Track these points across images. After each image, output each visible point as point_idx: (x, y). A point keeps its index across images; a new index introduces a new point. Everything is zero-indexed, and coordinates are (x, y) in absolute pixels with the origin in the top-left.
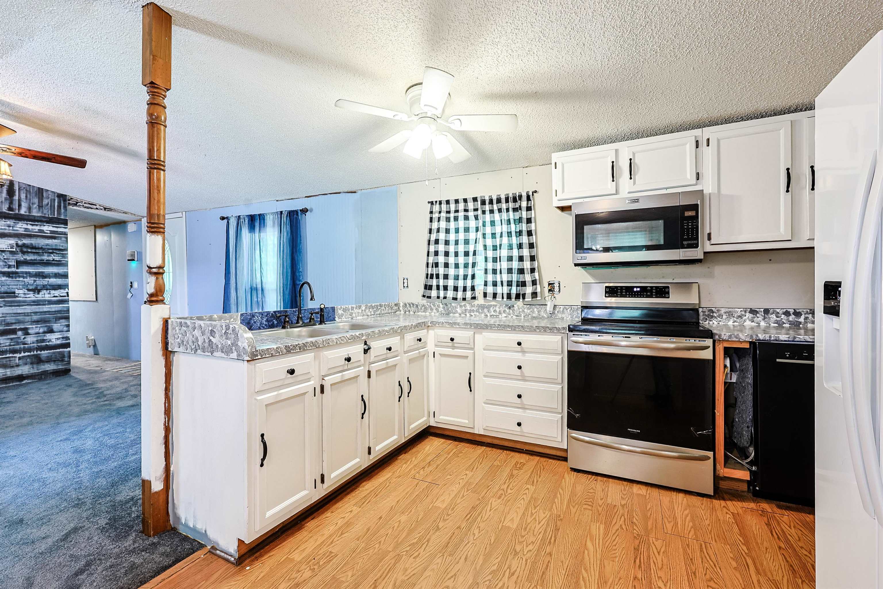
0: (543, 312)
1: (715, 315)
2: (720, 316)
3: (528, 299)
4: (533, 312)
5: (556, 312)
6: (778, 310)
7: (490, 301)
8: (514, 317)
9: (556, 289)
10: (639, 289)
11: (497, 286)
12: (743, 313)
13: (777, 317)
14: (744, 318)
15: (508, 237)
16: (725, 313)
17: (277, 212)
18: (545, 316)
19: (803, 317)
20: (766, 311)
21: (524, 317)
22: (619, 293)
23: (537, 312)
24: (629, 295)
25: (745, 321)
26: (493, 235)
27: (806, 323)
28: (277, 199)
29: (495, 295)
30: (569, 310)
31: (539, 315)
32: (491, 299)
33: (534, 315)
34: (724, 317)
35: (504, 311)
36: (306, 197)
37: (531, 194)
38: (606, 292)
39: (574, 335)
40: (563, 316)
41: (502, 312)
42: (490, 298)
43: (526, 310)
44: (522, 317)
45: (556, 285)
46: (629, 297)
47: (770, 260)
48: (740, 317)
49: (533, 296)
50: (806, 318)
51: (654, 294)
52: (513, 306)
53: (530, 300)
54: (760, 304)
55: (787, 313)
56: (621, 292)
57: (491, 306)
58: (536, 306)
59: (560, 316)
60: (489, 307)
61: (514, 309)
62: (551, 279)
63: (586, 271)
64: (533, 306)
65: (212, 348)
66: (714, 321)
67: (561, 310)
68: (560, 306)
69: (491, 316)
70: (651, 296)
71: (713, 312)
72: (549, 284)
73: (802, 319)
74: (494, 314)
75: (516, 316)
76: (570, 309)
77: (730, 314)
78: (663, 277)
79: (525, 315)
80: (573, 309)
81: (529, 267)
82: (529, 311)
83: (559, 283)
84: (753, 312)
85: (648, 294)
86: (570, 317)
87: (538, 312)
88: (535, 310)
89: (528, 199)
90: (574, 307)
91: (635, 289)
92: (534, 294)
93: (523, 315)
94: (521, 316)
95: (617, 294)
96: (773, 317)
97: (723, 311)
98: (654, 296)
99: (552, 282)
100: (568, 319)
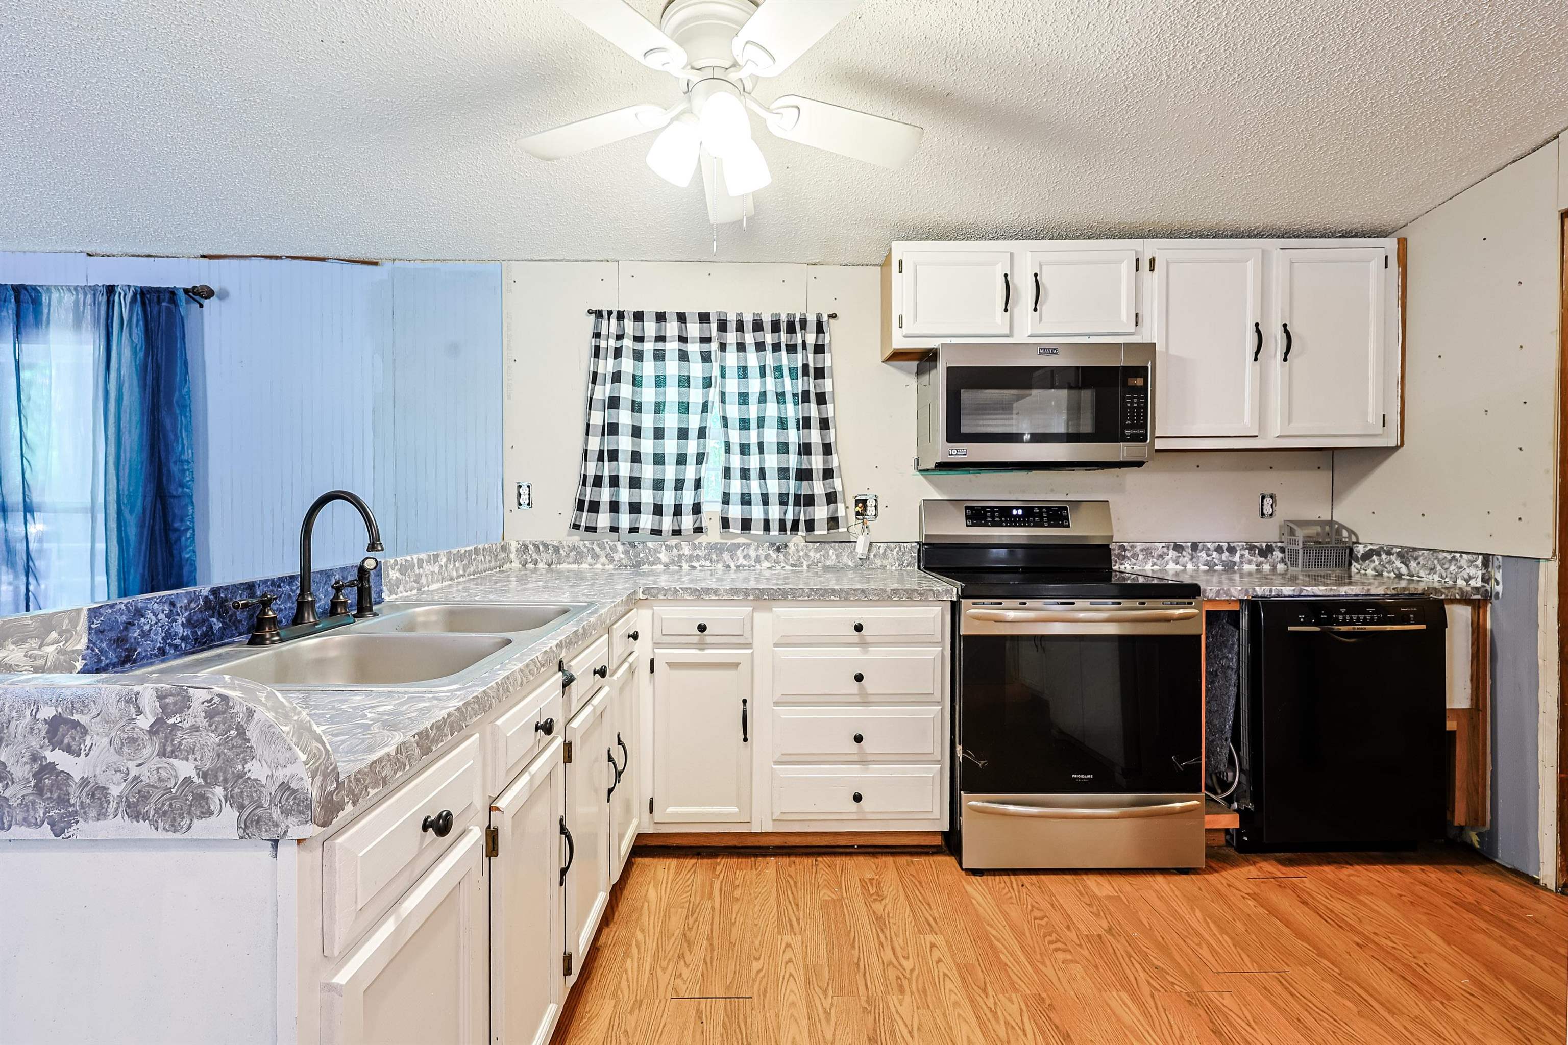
0: (845, 557)
1: (1128, 554)
2: (1135, 556)
3: (821, 531)
4: (827, 556)
5: (872, 556)
6: (1209, 545)
7: (736, 536)
8: (788, 568)
9: (871, 511)
10: (1020, 512)
11: (751, 505)
12: (1165, 550)
13: (1208, 555)
14: (1167, 558)
15: (778, 403)
16: (1142, 550)
17: (94, 289)
18: (850, 563)
19: (1238, 554)
20: (1195, 547)
21: (808, 566)
22: (989, 519)
23: (834, 557)
24: (1006, 521)
25: (1167, 563)
26: (743, 398)
27: (1241, 563)
28: (90, 250)
29: (746, 524)
30: (895, 551)
31: (839, 562)
32: (739, 532)
33: (828, 563)
34: (1141, 557)
35: (767, 557)
36: (203, 256)
37: (825, 318)
38: (967, 518)
39: (974, 603)
40: (885, 562)
41: (762, 557)
42: (735, 529)
43: (812, 554)
44: (805, 567)
45: (871, 503)
46: (1006, 526)
47: (1198, 467)
48: (1161, 556)
49: (830, 524)
50: (1242, 556)
51: (1045, 520)
52: (786, 546)
53: (825, 532)
54: (1186, 537)
55: (1219, 550)
56: (993, 517)
57: (738, 546)
58: (833, 544)
59: (878, 562)
60: (733, 549)
61: (787, 552)
62: (861, 492)
63: (926, 478)
64: (827, 546)
66: (1126, 565)
67: (882, 551)
68: (879, 545)
69: (737, 567)
70: (1040, 525)
71: (1125, 550)
72: (857, 502)
73: (1237, 558)
74: (745, 563)
75: (792, 565)
76: (897, 549)
77: (1148, 552)
78: (1052, 491)
79: (810, 563)
80: (902, 549)
81: (821, 467)
82: (818, 556)
83: (876, 500)
84: (1178, 548)
85: (1037, 519)
86: (897, 565)
87: (837, 556)
88: (831, 552)
89: (820, 328)
90: (905, 545)
91: (1015, 512)
92: (833, 522)
93: (805, 563)
94: (802, 566)
95: (985, 520)
96: (1203, 554)
97: (1139, 547)
98: (1046, 524)
99: (863, 498)
100: (894, 568)
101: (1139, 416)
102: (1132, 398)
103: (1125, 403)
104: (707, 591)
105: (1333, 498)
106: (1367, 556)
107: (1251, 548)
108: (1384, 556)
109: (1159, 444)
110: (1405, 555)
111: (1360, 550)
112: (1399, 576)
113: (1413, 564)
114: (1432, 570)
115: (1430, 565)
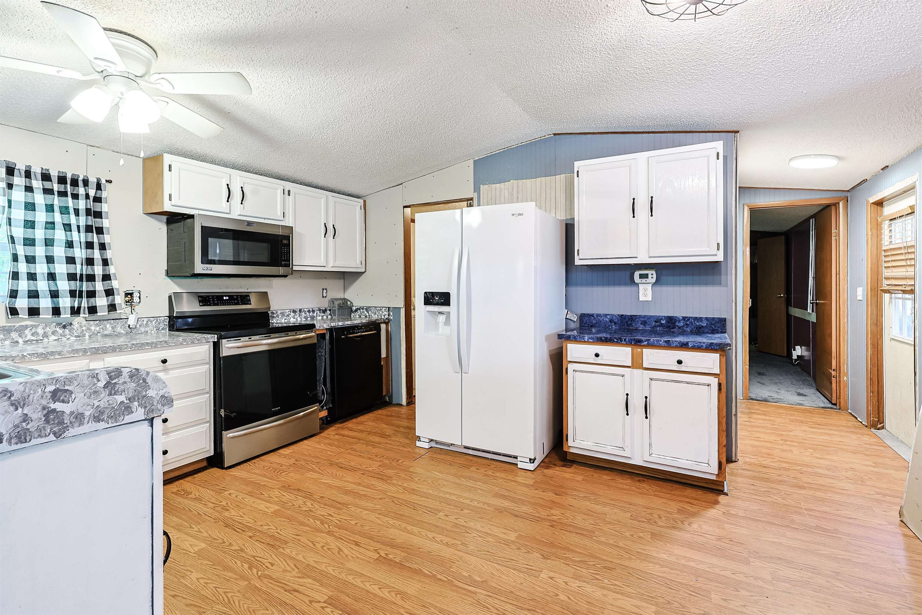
0: (119, 328)
1: (275, 315)
2: (278, 316)
3: (102, 313)
4: (105, 328)
5: (138, 326)
6: (305, 310)
7: (24, 319)
8: (73, 338)
9: (136, 299)
10: (227, 298)
11: (38, 298)
12: (289, 313)
13: (305, 314)
14: (290, 316)
15: (65, 230)
16: (280, 313)
18: (122, 332)
19: (315, 313)
20: (300, 310)
21: (90, 336)
22: (212, 302)
23: (110, 329)
24: (221, 303)
25: (290, 318)
26: (30, 224)
27: (317, 316)
29: (34, 312)
30: (154, 322)
31: (114, 332)
32: (27, 317)
33: (106, 333)
34: (280, 316)
35: (54, 333)
37: (103, 181)
38: (200, 302)
39: (228, 341)
40: (147, 329)
41: (50, 333)
42: (23, 314)
43: (93, 328)
44: (87, 337)
45: (136, 295)
46: (221, 305)
47: (300, 277)
48: (288, 316)
49: (109, 308)
50: (317, 313)
51: (240, 301)
52: (71, 324)
53: (107, 313)
54: (297, 307)
55: (309, 311)
56: (213, 301)
57: (26, 327)
58: (109, 321)
59: (143, 330)
60: (21, 330)
61: (72, 328)
62: (129, 288)
63: (172, 280)
64: (105, 322)
65: (61, 423)
66: (274, 321)
67: (145, 323)
68: (143, 319)
69: (26, 342)
70: (238, 304)
71: (274, 314)
72: (127, 295)
73: (315, 315)
74: (33, 338)
75: (76, 337)
76: (155, 321)
77: (283, 314)
78: (241, 287)
79: (91, 334)
80: (158, 320)
81: (101, 273)
82: (98, 329)
83: (139, 293)
84: (294, 312)
85: (236, 301)
86: (155, 330)
87: (113, 328)
88: (108, 326)
89: (99, 187)
90: (160, 318)
91: (225, 298)
92: (112, 307)
93: (87, 335)
94: (85, 336)
95: (209, 303)
96: (303, 314)
97: (279, 312)
98: (240, 303)
99: (131, 292)
100: (153, 332)
101: (287, 256)
102: (284, 249)
103: (282, 250)
104: (52, 353)
105: (345, 289)
106: (356, 310)
107: (320, 310)
108: (361, 310)
109: (295, 268)
110: (368, 309)
111: (354, 308)
112: (366, 317)
113: (370, 312)
114: (375, 313)
115: (375, 312)
